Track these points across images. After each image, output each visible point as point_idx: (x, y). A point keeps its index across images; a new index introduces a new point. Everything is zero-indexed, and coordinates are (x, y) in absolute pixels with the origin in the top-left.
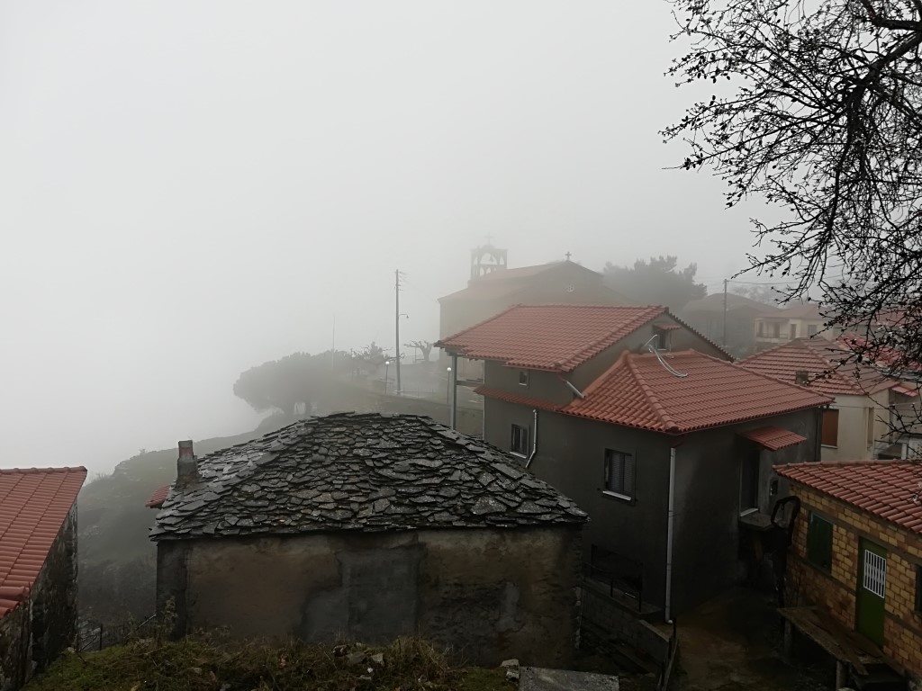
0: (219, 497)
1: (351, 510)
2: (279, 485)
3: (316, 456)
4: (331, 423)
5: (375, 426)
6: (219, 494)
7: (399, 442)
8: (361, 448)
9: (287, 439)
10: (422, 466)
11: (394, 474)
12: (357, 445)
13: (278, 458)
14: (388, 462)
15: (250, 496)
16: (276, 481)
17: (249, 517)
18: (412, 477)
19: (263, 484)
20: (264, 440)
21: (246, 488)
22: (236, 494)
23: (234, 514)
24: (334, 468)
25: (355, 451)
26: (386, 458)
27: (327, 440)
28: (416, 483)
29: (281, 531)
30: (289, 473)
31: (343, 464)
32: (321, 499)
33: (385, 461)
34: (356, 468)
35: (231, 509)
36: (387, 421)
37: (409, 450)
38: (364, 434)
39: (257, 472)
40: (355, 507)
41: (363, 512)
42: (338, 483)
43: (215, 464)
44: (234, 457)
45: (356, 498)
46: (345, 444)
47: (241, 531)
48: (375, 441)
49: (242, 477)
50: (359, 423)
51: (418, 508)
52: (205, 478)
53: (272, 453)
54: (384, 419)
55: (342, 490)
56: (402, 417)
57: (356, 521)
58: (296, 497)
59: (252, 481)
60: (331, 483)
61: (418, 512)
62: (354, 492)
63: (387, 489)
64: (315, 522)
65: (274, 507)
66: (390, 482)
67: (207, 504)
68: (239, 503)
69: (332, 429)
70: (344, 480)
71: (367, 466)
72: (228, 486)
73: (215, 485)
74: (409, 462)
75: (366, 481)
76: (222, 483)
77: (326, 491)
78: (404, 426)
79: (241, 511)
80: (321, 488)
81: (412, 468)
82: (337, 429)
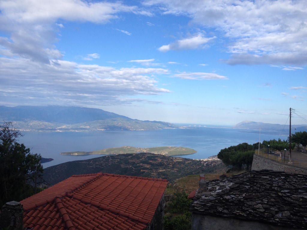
0: (215, 199)
1: (272, 214)
2: (239, 197)
3: (255, 187)
4: (262, 174)
5: (283, 178)
6: (215, 197)
7: (294, 186)
8: (276, 187)
9: (242, 179)
11: (292, 200)
12: (274, 185)
13: (239, 186)
14: (289, 194)
15: (227, 200)
16: (238, 196)
17: (227, 209)
18: (301, 203)
19: (233, 196)
20: (233, 178)
21: (228, 197)
22: (222, 199)
23: (221, 207)
24: (263, 193)
25: (273, 188)
26: (288, 193)
27: (260, 181)
28: (303, 207)
29: (240, 218)
30: (244, 193)
31: (268, 193)
32: (257, 206)
33: (287, 194)
34: (274, 195)
35: (220, 205)
36: (287, 176)
37: (299, 191)
38: (277, 181)
39: (230, 191)
40: (274, 213)
41: (277, 215)
42: (265, 201)
43: (213, 185)
44: (220, 183)
45: (273, 209)
46: (269, 184)
47: (224, 215)
48: (282, 185)
49: (224, 192)
50: (275, 176)
51: (304, 218)
52: (209, 190)
53: (236, 183)
54: (286, 174)
55: (267, 204)
56: (296, 175)
57: (273, 219)
58: (247, 204)
59: (228, 194)
60: (262, 200)
61: (305, 220)
62: (273, 206)
63: (289, 207)
64: (255, 216)
65: (237, 207)
66: (290, 204)
67: (211, 201)
68: (223, 203)
69: (263, 177)
70: (268, 200)
71: (279, 195)
72: (218, 194)
73: (213, 194)
74: (299, 196)
75: (278, 202)
76: (216, 193)
77: (260, 203)
78: (297, 179)
79: (224, 206)
80: (257, 202)
81: (301, 199)
82: (265, 177)
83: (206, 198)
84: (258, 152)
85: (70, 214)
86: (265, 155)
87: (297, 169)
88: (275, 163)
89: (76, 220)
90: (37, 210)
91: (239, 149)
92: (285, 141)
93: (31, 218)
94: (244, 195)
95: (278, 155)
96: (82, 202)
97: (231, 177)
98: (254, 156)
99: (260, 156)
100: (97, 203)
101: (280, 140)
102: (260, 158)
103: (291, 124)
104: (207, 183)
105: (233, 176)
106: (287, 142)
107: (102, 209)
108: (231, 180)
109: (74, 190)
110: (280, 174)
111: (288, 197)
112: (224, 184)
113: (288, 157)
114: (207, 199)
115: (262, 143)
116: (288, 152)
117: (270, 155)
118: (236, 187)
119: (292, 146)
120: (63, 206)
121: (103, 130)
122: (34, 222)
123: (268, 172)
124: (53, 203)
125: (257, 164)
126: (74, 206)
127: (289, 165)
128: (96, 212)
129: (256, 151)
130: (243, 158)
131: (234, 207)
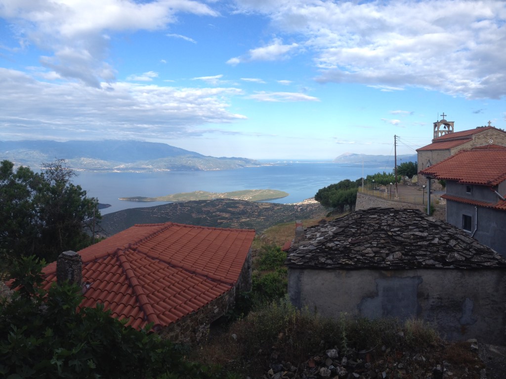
0: (316, 248)
1: (382, 257)
2: (345, 243)
4: (369, 213)
5: (392, 214)
6: (316, 246)
7: (405, 223)
8: (385, 226)
9: (347, 221)
10: (417, 235)
11: (403, 239)
12: (383, 224)
13: (344, 230)
14: (399, 233)
15: (330, 248)
16: (343, 241)
17: (330, 259)
18: (412, 241)
19: (337, 243)
20: (336, 222)
21: (331, 245)
22: (324, 247)
23: (323, 257)
24: (371, 235)
25: (382, 227)
26: (398, 231)
27: (368, 222)
28: (415, 244)
29: (347, 267)
30: (349, 238)
31: (377, 234)
32: (366, 251)
33: (397, 233)
34: (383, 236)
35: (322, 254)
36: (396, 212)
37: (410, 227)
38: (386, 219)
39: (334, 237)
40: (384, 255)
41: (388, 258)
42: (375, 244)
43: (312, 232)
44: (322, 229)
45: (384, 251)
46: (377, 223)
47: (327, 266)
48: (392, 222)
49: (327, 239)
50: (384, 213)
51: (416, 257)
52: (308, 238)
53: (340, 227)
54: (396, 211)
55: (376, 247)
56: (405, 210)
57: (385, 263)
58: (354, 250)
59: (331, 241)
60: (371, 243)
61: (417, 259)
62: (383, 248)
63: (400, 247)
64: (364, 263)
65: (343, 255)
66: (401, 243)
67: (311, 251)
68: (326, 252)
69: (370, 216)
70: (377, 242)
71: (389, 235)
72: (320, 243)
73: (313, 242)
74: (410, 233)
75: (388, 243)
76: (317, 241)
77: (369, 247)
78: (407, 215)
79: (327, 255)
80: (366, 246)
81: (412, 237)
82: (373, 216)
83: (305, 248)
84: (361, 189)
85: (135, 270)
86: (370, 192)
87: (404, 204)
88: (381, 200)
89: (141, 277)
90: (96, 262)
91: (340, 187)
92: (391, 174)
93: (91, 272)
94: (350, 240)
95: (383, 191)
96: (148, 256)
97: (334, 221)
98: (358, 194)
99: (364, 194)
100: (167, 259)
101: (384, 174)
102: (364, 196)
103: (397, 155)
104: (305, 230)
105: (336, 219)
106: (392, 175)
107: (174, 266)
108: (334, 223)
109: (139, 242)
110: (389, 211)
111: (399, 235)
112: (326, 230)
113: (394, 192)
114: (306, 250)
115: (365, 178)
116: (394, 187)
117: (375, 192)
118: (341, 232)
119: (398, 178)
120: (126, 260)
121: (169, 170)
122: (94, 276)
123: (376, 211)
124: (114, 256)
125: (361, 203)
126: (138, 260)
127: (396, 201)
128: (166, 269)
129: (360, 188)
130: (345, 197)
131: (339, 255)
